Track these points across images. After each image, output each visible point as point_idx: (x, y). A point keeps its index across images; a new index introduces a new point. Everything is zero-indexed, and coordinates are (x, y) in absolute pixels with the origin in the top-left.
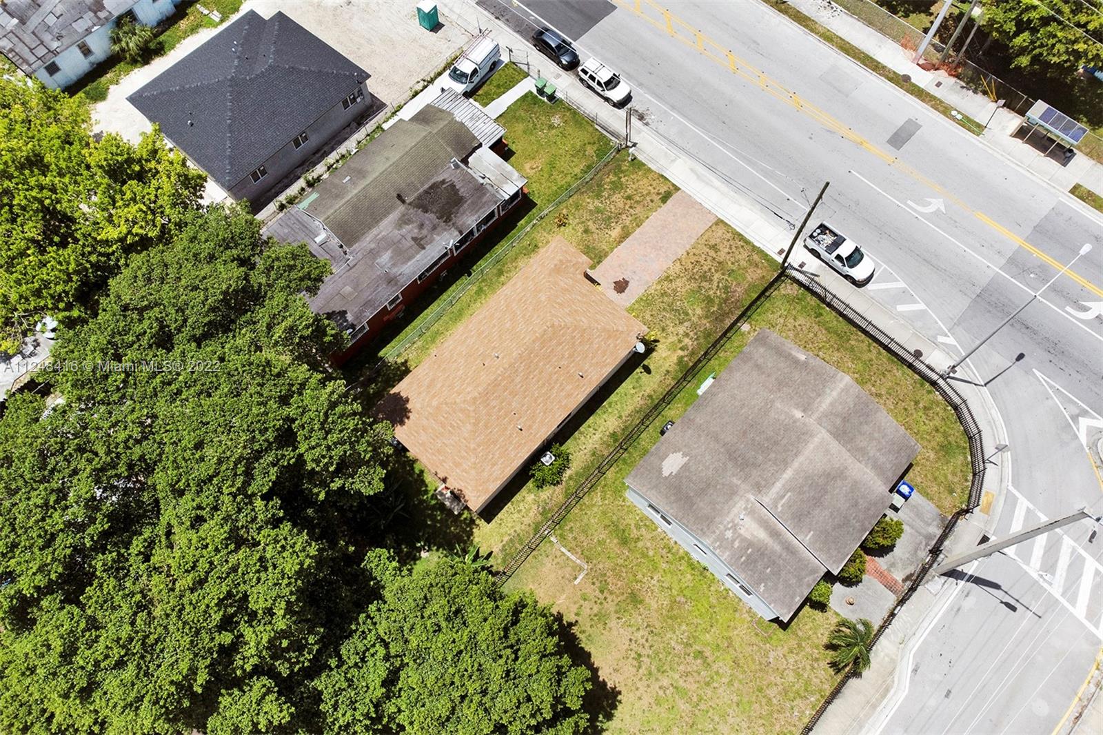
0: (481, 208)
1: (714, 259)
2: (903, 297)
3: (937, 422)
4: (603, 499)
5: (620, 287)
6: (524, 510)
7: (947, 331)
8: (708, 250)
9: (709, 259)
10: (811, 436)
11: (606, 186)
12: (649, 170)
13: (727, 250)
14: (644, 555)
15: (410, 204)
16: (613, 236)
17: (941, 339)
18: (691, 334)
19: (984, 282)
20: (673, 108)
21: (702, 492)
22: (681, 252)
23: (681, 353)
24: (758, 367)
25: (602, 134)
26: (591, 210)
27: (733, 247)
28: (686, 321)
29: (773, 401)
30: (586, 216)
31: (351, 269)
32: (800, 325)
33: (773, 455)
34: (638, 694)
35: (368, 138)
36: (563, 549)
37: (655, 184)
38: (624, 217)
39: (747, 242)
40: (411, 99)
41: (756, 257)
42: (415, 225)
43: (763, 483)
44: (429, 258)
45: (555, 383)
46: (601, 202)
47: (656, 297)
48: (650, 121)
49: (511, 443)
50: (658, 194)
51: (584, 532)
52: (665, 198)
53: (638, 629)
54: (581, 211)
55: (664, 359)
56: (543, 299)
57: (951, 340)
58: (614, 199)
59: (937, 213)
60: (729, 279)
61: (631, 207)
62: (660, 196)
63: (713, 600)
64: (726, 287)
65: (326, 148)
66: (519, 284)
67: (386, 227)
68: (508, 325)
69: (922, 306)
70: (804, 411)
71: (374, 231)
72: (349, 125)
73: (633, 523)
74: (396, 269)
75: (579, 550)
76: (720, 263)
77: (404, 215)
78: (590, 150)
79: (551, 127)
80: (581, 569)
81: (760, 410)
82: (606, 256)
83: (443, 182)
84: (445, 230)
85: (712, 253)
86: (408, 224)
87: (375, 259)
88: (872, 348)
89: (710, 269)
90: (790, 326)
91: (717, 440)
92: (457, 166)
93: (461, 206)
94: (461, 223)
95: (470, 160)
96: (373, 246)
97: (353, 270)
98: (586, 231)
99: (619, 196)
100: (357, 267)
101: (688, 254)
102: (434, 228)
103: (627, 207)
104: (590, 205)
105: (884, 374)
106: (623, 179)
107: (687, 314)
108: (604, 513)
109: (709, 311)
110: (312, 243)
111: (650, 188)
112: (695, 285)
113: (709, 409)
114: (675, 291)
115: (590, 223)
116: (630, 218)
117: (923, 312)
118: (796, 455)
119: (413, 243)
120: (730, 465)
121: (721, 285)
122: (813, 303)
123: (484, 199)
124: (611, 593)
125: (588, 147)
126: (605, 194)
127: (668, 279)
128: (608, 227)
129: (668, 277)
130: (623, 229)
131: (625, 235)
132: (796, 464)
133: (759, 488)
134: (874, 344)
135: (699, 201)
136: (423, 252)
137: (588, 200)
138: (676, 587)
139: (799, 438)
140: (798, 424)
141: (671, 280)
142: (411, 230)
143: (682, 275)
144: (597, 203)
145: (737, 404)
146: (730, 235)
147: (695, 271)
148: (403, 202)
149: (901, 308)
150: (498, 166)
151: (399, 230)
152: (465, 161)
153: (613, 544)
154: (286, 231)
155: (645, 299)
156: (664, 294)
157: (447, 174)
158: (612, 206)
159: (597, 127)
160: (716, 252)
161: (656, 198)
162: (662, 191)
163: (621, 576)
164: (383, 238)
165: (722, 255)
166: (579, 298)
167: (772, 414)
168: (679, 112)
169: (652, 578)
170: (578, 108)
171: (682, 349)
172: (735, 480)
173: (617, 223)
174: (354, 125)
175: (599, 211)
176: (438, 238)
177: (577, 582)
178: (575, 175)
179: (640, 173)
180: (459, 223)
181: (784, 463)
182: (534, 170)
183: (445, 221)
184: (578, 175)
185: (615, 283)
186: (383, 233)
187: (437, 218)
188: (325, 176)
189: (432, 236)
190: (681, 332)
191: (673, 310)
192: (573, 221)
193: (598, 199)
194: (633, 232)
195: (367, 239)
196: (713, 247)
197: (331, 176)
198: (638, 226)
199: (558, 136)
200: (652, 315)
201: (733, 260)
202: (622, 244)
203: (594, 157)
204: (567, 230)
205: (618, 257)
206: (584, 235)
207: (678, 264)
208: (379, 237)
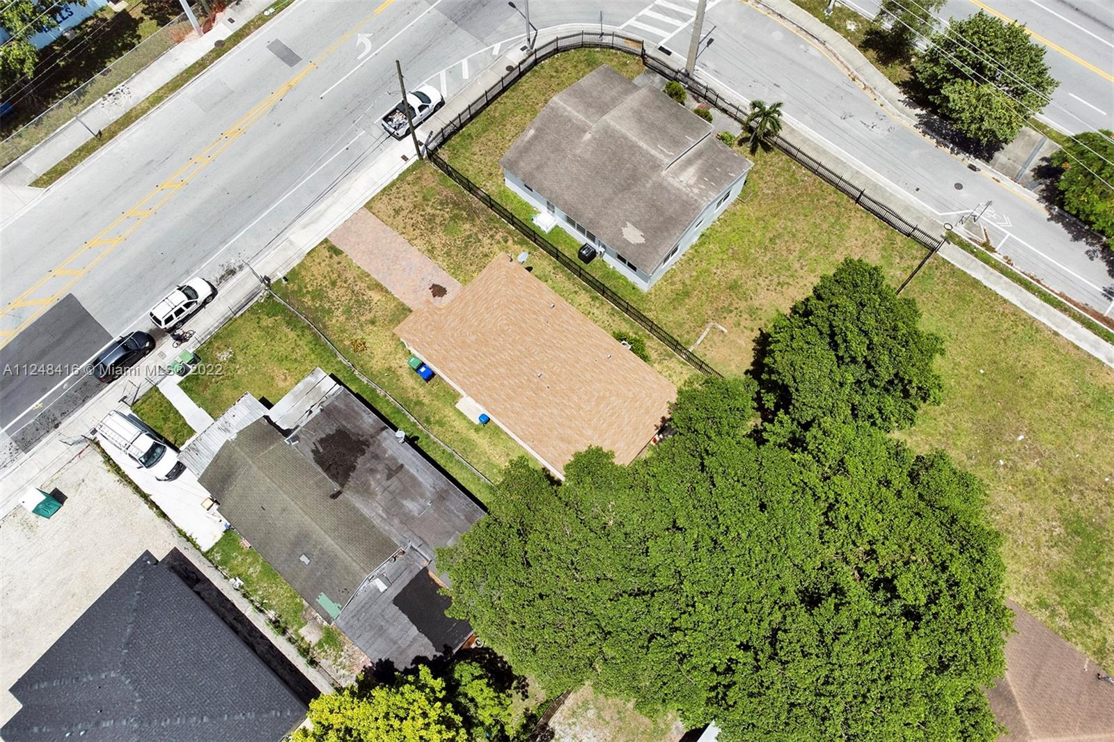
0: (353, 410)
1: (410, 212)
2: (455, 74)
3: (569, 65)
4: (650, 310)
5: (439, 291)
6: (669, 372)
7: (489, 48)
8: (400, 216)
9: (410, 215)
10: (608, 127)
11: (317, 305)
12: (301, 265)
13: (401, 201)
14: (697, 279)
15: (341, 485)
16: (380, 297)
17: (496, 52)
18: (491, 233)
19: (442, 17)
20: (224, 242)
21: (660, 211)
22: (401, 239)
23: (510, 242)
24: (539, 168)
25: (248, 310)
26: (347, 319)
27: (398, 196)
28: (477, 237)
29: (574, 156)
30: (353, 323)
31: (425, 542)
32: (480, 151)
33: (626, 156)
35: (220, 567)
36: (699, 342)
37: (317, 261)
38: (356, 288)
39: (393, 184)
40: (169, 520)
41: (409, 178)
42: (370, 478)
43: (651, 164)
44: (414, 459)
45: (562, 327)
46: (338, 309)
47: (452, 261)
48: (238, 264)
49: (623, 365)
50: (331, 257)
51: (681, 325)
52: (335, 251)
53: (758, 284)
54: (347, 327)
56: (473, 338)
57: (497, 47)
58: (333, 298)
59: (373, 39)
60: (433, 200)
61: (345, 282)
62: (334, 255)
63: (728, 230)
64: (441, 203)
65: (230, 618)
67: (372, 510)
68: (502, 370)
70: (585, 132)
71: (377, 522)
72: (198, 593)
73: (670, 287)
74: (428, 494)
75: (698, 329)
76: (415, 207)
77: (358, 492)
78: (267, 322)
79: (232, 360)
80: (714, 327)
81: (582, 166)
82: (403, 304)
83: (315, 452)
84: (379, 445)
85: (404, 213)
86: (369, 486)
87: (413, 518)
88: (502, 101)
89: (421, 215)
90: (482, 158)
91: (611, 200)
92: (295, 439)
93: (349, 430)
94: (371, 430)
95: (284, 427)
96: (396, 521)
97: (426, 539)
98: (373, 322)
99: (330, 293)
100: (423, 536)
101: (403, 233)
102: (376, 457)
103: (345, 285)
104: (340, 319)
105: (527, 96)
106: (310, 289)
107: (470, 236)
109: (466, 218)
110: (388, 593)
111: (323, 264)
112: (439, 228)
113: (580, 206)
114: (444, 245)
115: (363, 319)
116: (359, 283)
117: (469, 60)
118: (626, 139)
119: (394, 478)
120: (635, 189)
121: (439, 207)
122: (458, 140)
123: (342, 406)
124: (730, 304)
125: (264, 323)
126: (327, 306)
127: (431, 251)
128: (368, 302)
129: (429, 250)
130: (370, 290)
131: (378, 287)
132: (634, 139)
133: (656, 166)
134: (499, 99)
135: (342, 222)
136: (406, 466)
137: (334, 321)
138: (720, 256)
139: (610, 136)
140: (597, 137)
141: (433, 248)
142: (377, 482)
143: (427, 239)
144: (338, 313)
146: (384, 197)
147: (423, 228)
148: (339, 492)
149: (466, 75)
150: (297, 398)
151: (376, 495)
152: (286, 433)
153: (690, 303)
155: (453, 271)
156: (448, 254)
157: (304, 450)
158: (343, 299)
159: (237, 315)
160: (403, 209)
161: (336, 259)
162: (327, 254)
163: (717, 297)
164: (386, 510)
165: (407, 204)
166: (471, 308)
167: (587, 156)
168: (230, 236)
169: (715, 273)
170: (210, 333)
171: (506, 241)
172: (648, 185)
173: (363, 295)
174: (198, 587)
175: (348, 311)
176: (390, 452)
177: (726, 331)
178: (298, 336)
179: (304, 273)
180: (372, 431)
181: (633, 148)
182: (288, 378)
183: (368, 446)
184: (299, 333)
185: (434, 296)
186: (380, 512)
187: (363, 455)
188: (271, 614)
189: (387, 459)
190: (489, 241)
191: (466, 247)
192: (359, 335)
193: (333, 312)
194: (375, 280)
195: (387, 528)
196: (397, 212)
197: (271, 607)
198: (369, 275)
199: (246, 353)
200: (471, 265)
201: (412, 197)
202: (389, 290)
203: (277, 318)
204: (370, 341)
205: (404, 294)
206: (377, 324)
207: (415, 242)
208: (385, 516)
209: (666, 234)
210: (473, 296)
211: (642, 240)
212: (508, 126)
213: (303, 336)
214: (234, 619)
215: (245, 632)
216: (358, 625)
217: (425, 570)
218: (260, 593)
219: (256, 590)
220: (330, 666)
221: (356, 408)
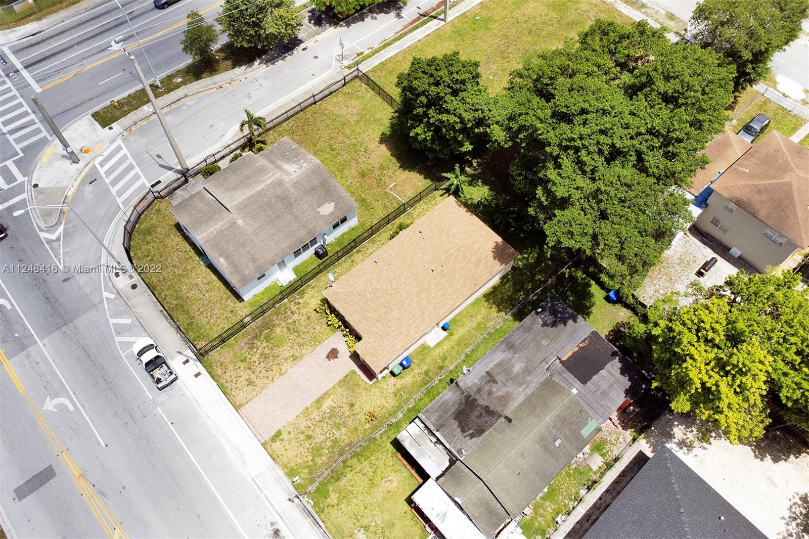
0: (439, 407)
1: (253, 372)
2: (121, 330)
3: (144, 247)
5: (333, 353)
7: (105, 302)
8: (256, 381)
9: (257, 373)
11: (327, 452)
12: (283, 467)
13: (241, 379)
15: (500, 416)
16: (330, 399)
17: (112, 296)
18: (289, 313)
19: (55, 335)
21: (314, 189)
22: (278, 382)
23: (300, 300)
25: (319, 515)
26: (345, 427)
27: (234, 382)
28: (290, 323)
29: (253, 234)
30: (349, 422)
31: (544, 359)
32: (207, 317)
33: (265, 200)
34: (369, 137)
36: (400, 199)
38: (317, 418)
39: (221, 386)
41: (219, 372)
42: (495, 395)
43: (277, 186)
44: (483, 364)
45: (394, 256)
46: (334, 434)
47: (308, 343)
48: (269, 527)
50: (282, 440)
51: (385, 206)
52: (277, 436)
53: (363, 162)
54: (353, 427)
55: (313, 297)
56: (396, 312)
57: (106, 294)
58: (322, 438)
59: (55, 397)
60: (247, 354)
61: (309, 427)
62: (281, 437)
64: (251, 348)
66: (413, 332)
67: (520, 395)
68: (423, 296)
69: (112, 321)
70: (235, 223)
71: (529, 391)
74: (509, 355)
75: (391, 198)
76: (250, 368)
77: (505, 405)
78: (333, 498)
79: (367, 528)
80: (391, 189)
81: (263, 230)
82: (340, 382)
83: (472, 436)
84: (470, 388)
85: (253, 377)
86: (501, 396)
87: (526, 367)
88: (163, 297)
89: (259, 364)
90: (214, 317)
91: (296, 217)
92: (460, 453)
93: (456, 410)
95: (447, 464)
96: (529, 378)
97: (543, 358)
98: (352, 405)
99: (317, 440)
100: (540, 360)
101: (273, 379)
102: (479, 391)
103: (313, 427)
104: (344, 432)
105: (164, 279)
106: (310, 458)
107: (288, 329)
108: (372, 215)
109: (270, 331)
110: (579, 389)
111: (287, 447)
112: (275, 351)
113: (295, 238)
114: (292, 347)
115: (347, 413)
116: (312, 417)
117: (113, 317)
118: (251, 197)
119: (497, 378)
120: (293, 200)
121: (255, 350)
122: (191, 333)
123: (437, 415)
124: (375, 178)
125: (334, 501)
126: (329, 443)
127: (295, 358)
128: (332, 409)
129: (294, 360)
130: (321, 407)
131: (319, 401)
132: (253, 192)
133: (280, 183)
135: (248, 430)
136: (488, 370)
137: (345, 437)
139: (245, 207)
140: (243, 215)
141: (292, 357)
142: (499, 391)
143: (283, 360)
144: (338, 434)
145: (276, 238)
146: (233, 394)
147: (272, 363)
148: (506, 418)
149: (128, 321)
150: (422, 454)
151: (508, 391)
152: (452, 461)
153: (370, 199)
154: (603, 402)
155: (317, 343)
156: (301, 345)
158: (325, 429)
160: (250, 378)
161: (285, 436)
162: (278, 443)
163: (368, 185)
164: (520, 385)
165: (246, 375)
166: (369, 314)
167: (256, 225)
169: (351, 183)
171: (299, 303)
172: (293, 191)
173: (325, 413)
175: (338, 426)
176: (476, 381)
177: (394, 184)
178: (352, 470)
179: (293, 464)
180: (458, 393)
181: (260, 194)
182: (390, 478)
183: (470, 396)
184: (349, 469)
185: (337, 357)
186: (521, 389)
187: (476, 400)
188: (583, 492)
189: (481, 383)
190: (296, 315)
191: (297, 331)
192: (362, 417)
193: (336, 439)
194: (313, 402)
195: (534, 385)
196: (250, 383)
197: (578, 493)
198: (307, 408)
199: (362, 516)
200: (315, 329)
201: (239, 371)
202: (324, 392)
203: (331, 490)
204: (368, 408)
205: (330, 380)
206: (354, 401)
207: (283, 370)
208: (524, 386)
209: (332, 189)
210: (358, 313)
211: (333, 204)
212: (189, 295)
213: (351, 467)
214: (588, 522)
215: (597, 512)
216: (602, 408)
217: (562, 362)
218: (567, 501)
219: (565, 505)
220: (618, 448)
221: (438, 404)
